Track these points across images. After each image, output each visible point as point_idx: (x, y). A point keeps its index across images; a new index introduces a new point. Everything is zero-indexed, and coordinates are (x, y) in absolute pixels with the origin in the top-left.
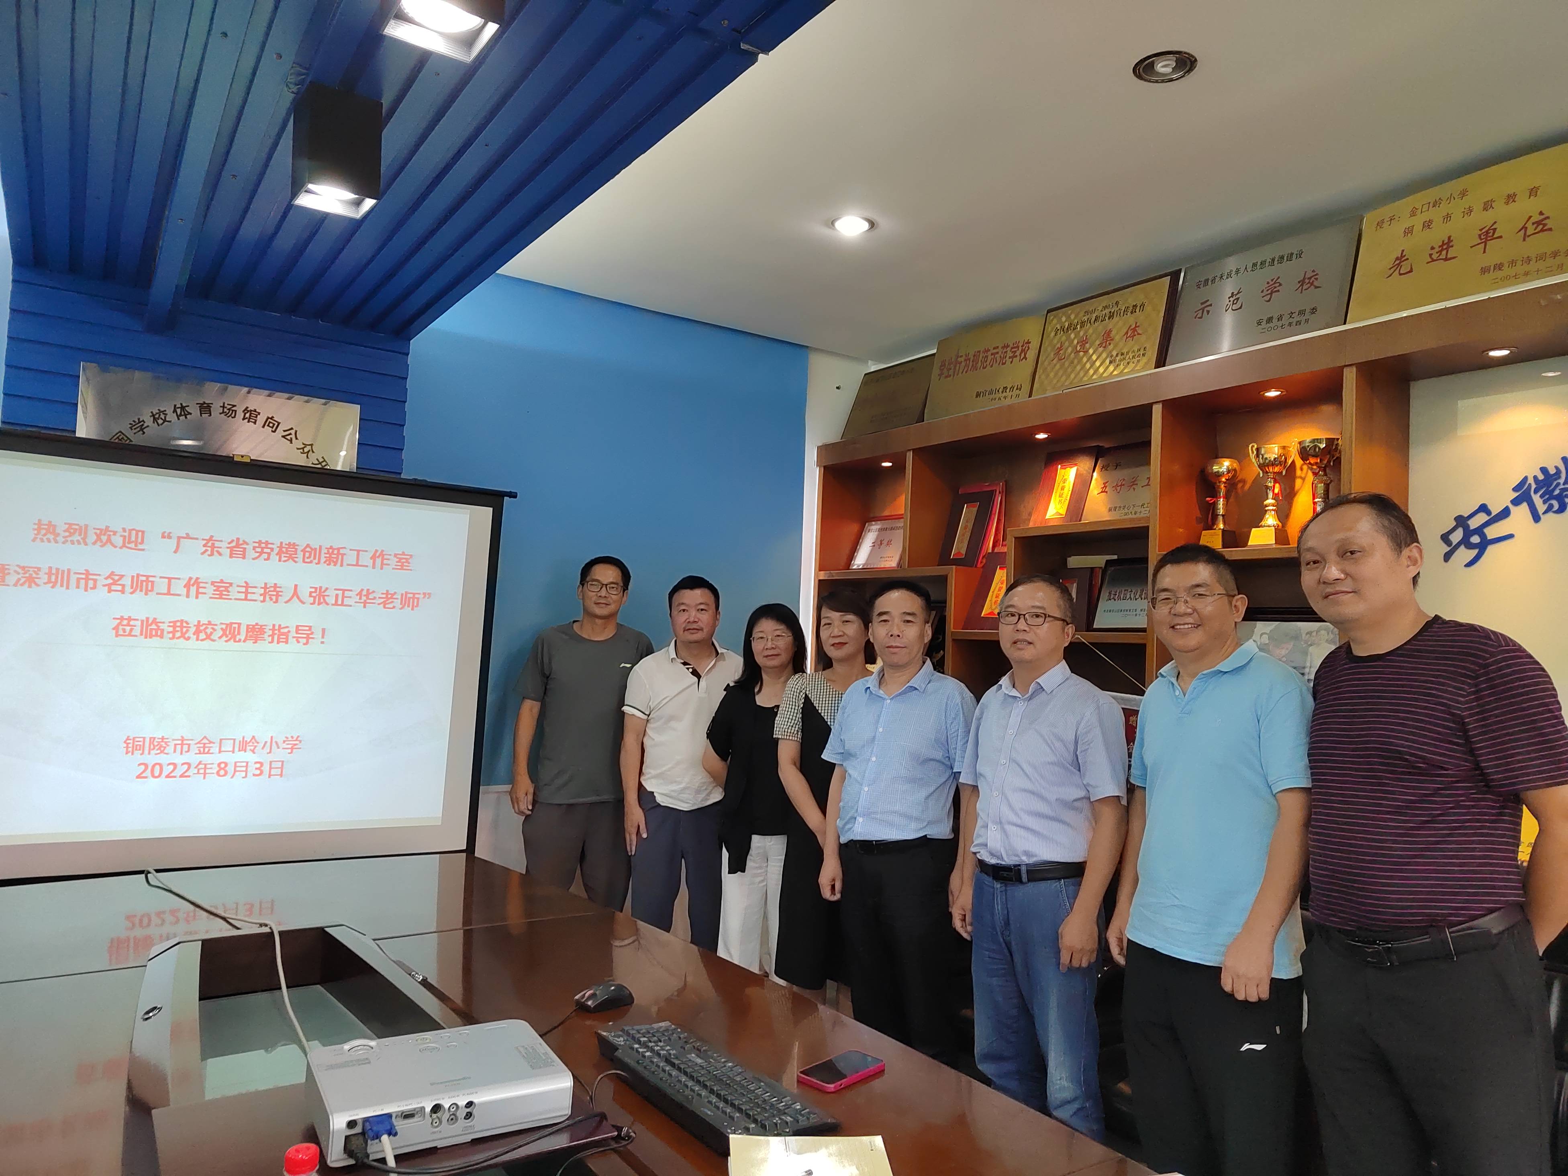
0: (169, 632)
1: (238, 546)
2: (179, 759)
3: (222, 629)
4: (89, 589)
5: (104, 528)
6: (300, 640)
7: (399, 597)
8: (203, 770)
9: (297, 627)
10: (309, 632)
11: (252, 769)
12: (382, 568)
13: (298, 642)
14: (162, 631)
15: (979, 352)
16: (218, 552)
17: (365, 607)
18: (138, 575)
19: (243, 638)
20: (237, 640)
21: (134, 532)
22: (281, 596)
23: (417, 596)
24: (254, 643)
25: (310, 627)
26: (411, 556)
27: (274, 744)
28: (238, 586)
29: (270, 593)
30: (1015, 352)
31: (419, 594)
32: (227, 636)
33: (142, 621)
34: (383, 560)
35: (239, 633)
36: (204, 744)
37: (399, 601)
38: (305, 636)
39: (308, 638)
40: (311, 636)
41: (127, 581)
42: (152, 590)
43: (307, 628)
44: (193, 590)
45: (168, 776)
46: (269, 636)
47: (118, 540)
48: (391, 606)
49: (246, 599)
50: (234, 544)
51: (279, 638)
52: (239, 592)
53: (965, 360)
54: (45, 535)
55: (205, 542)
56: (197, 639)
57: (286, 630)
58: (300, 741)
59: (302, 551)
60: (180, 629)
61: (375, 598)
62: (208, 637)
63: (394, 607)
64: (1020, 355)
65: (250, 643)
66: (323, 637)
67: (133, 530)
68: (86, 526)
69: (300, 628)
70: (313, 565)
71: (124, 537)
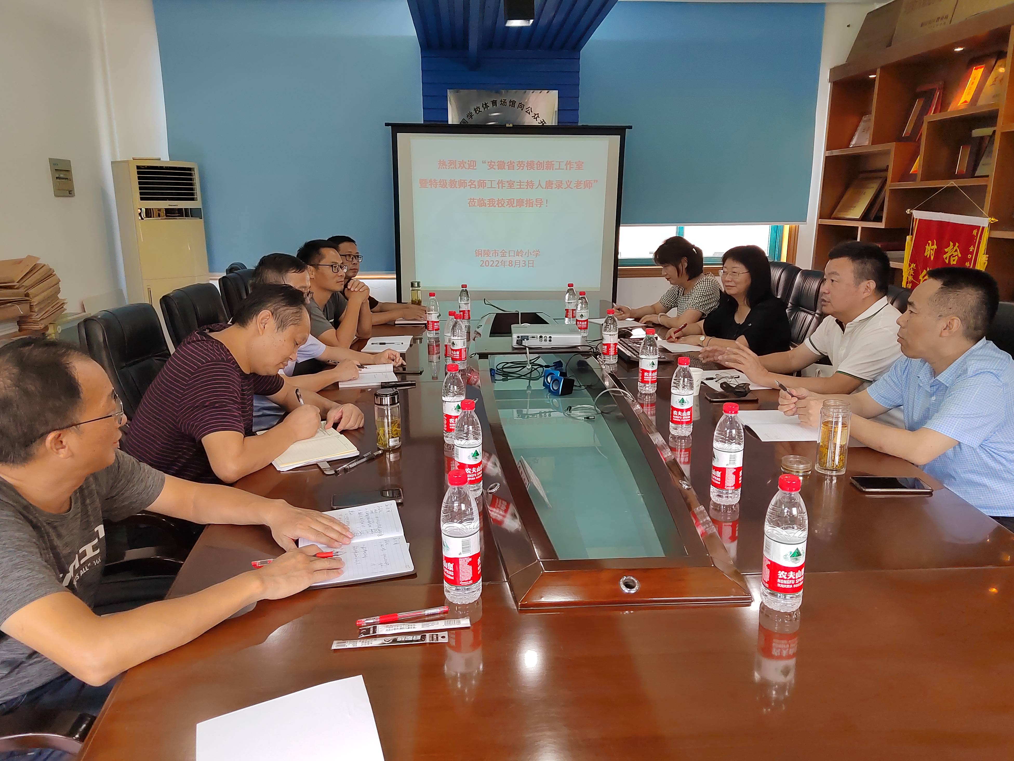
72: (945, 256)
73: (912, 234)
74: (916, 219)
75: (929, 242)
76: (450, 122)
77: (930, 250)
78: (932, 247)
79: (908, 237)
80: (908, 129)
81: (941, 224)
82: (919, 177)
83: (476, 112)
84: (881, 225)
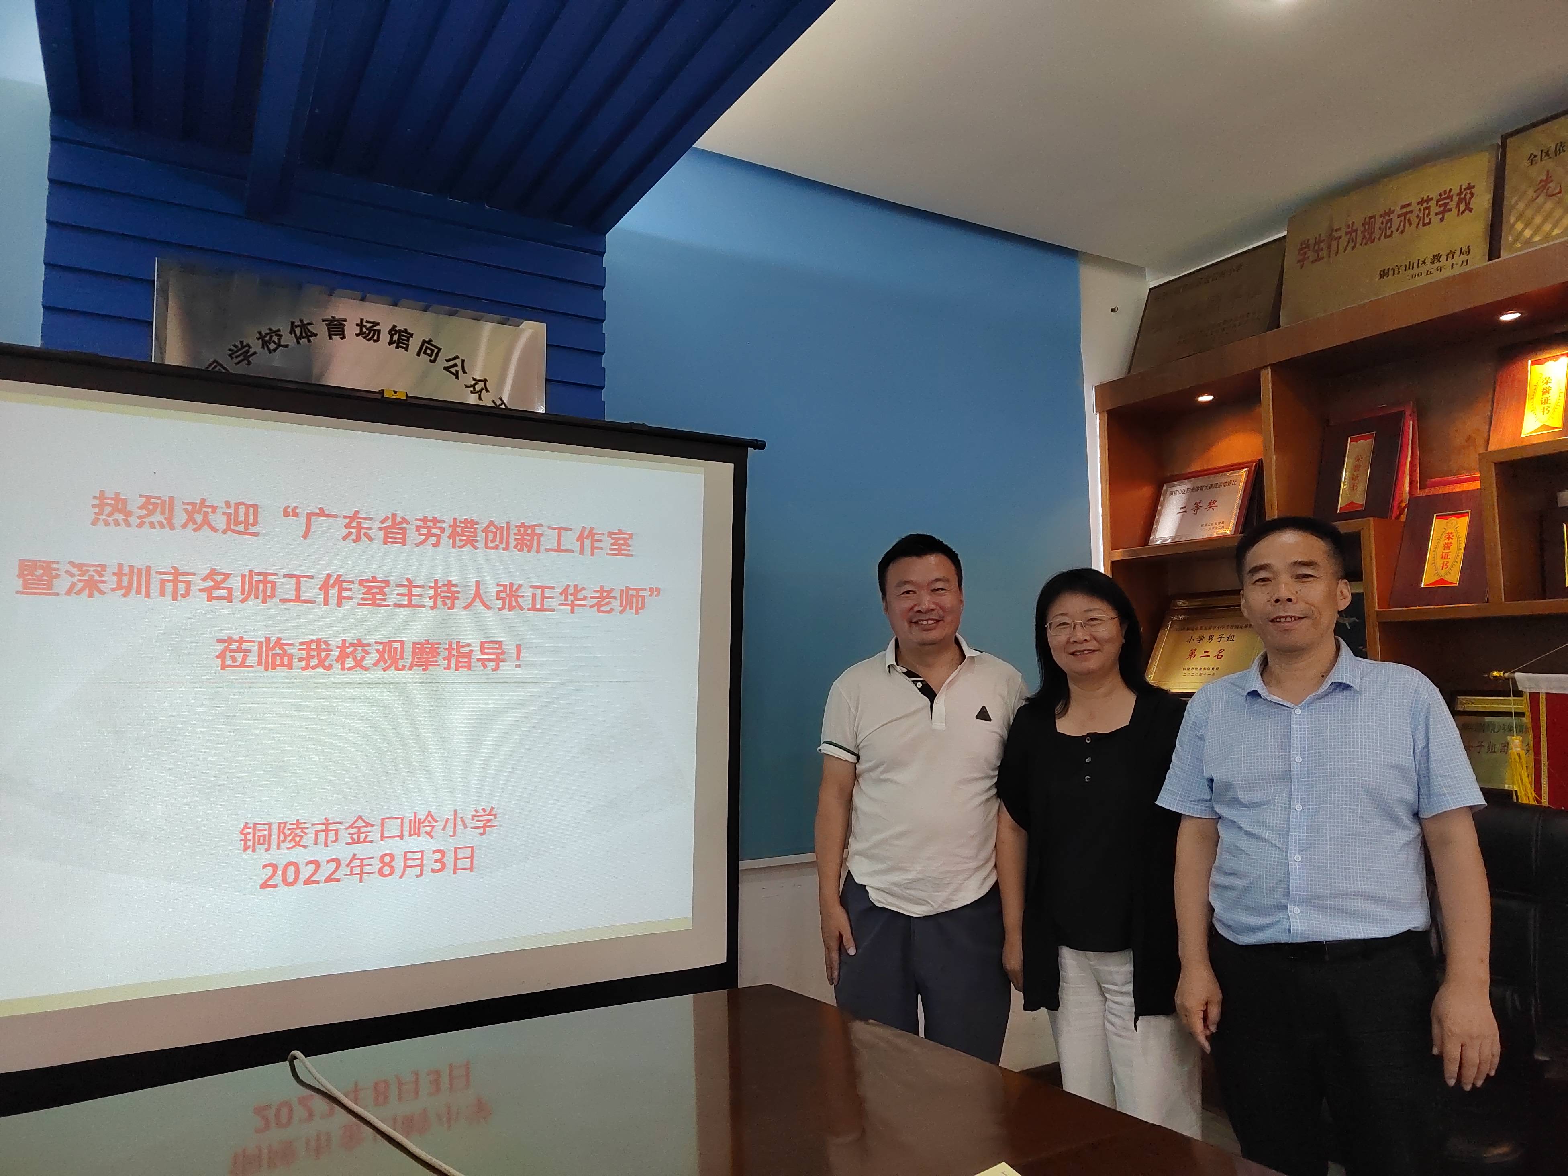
0: (300, 659)
1: (395, 525)
3: (377, 650)
4: (179, 595)
5: (198, 502)
6: (487, 663)
7: (618, 596)
8: (358, 867)
9: (483, 643)
10: (500, 651)
13: (485, 666)
14: (291, 657)
15: (1374, 217)
16: (365, 534)
17: (572, 611)
18: (251, 573)
19: (408, 665)
20: (400, 666)
21: (242, 509)
22: (458, 598)
23: (641, 593)
24: (424, 670)
25: (500, 643)
26: (631, 535)
28: (398, 586)
29: (443, 595)
30: (1446, 205)
31: (645, 590)
32: (385, 662)
33: (260, 643)
34: (594, 540)
35: (402, 657)
36: (359, 828)
37: (618, 601)
38: (494, 657)
39: (498, 661)
40: (502, 657)
41: (235, 583)
42: (273, 596)
43: (496, 646)
44: (333, 593)
46: (444, 659)
47: (219, 521)
48: (607, 608)
49: (410, 605)
50: (388, 523)
51: (457, 661)
52: (399, 595)
53: (1347, 233)
54: (109, 515)
55: (347, 520)
56: (343, 668)
58: (495, 815)
59: (483, 531)
60: (316, 653)
61: (585, 598)
63: (611, 611)
64: (1458, 206)
65: (418, 670)
66: (518, 658)
67: (242, 503)
68: (171, 499)
69: (487, 645)
70: (500, 551)
71: (228, 515)
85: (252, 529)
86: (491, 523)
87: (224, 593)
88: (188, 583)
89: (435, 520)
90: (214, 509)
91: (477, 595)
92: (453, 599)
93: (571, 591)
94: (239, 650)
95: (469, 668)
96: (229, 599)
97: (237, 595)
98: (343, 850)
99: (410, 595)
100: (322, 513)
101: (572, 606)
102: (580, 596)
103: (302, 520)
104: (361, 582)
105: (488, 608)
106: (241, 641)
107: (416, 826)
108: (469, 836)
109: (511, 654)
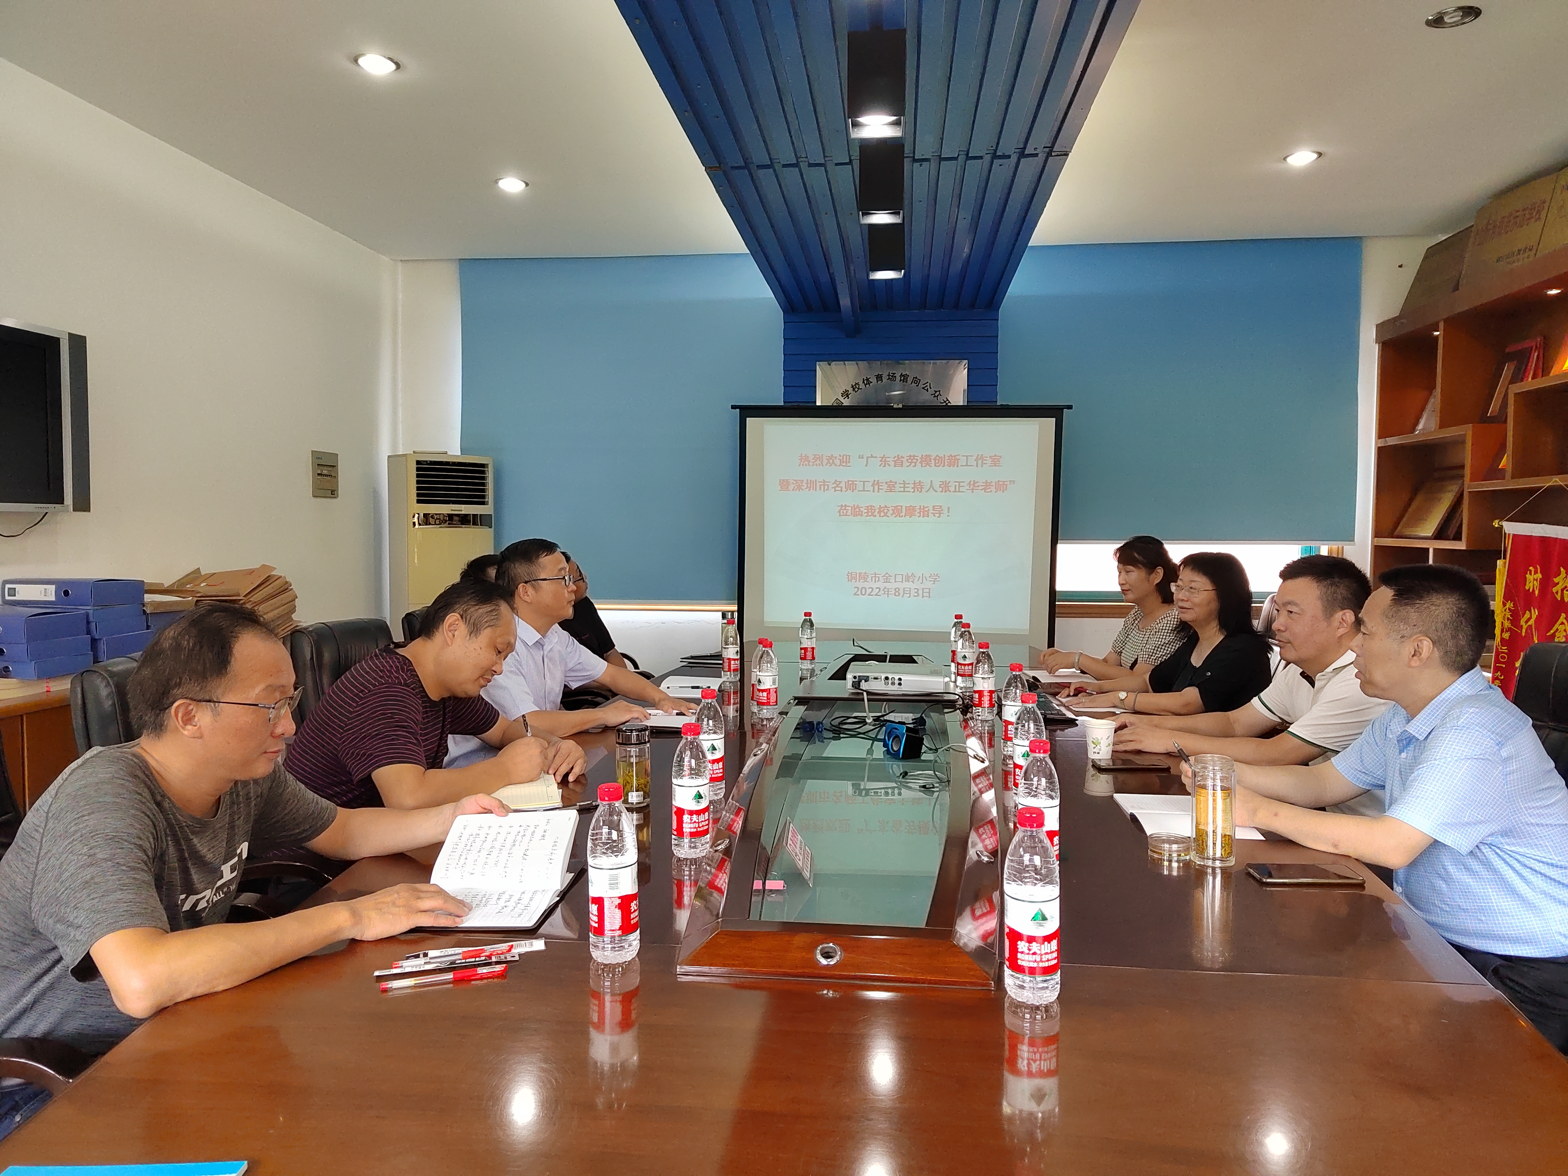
0: (865, 513)
1: (898, 459)
2: (874, 585)
3: (892, 510)
4: (825, 490)
5: (830, 456)
6: (935, 514)
7: (994, 484)
8: (887, 592)
9: (933, 506)
10: (941, 509)
11: (913, 593)
12: (982, 466)
13: (934, 516)
14: (862, 512)
15: (1504, 217)
16: (888, 464)
17: (972, 492)
18: (848, 481)
19: (903, 514)
20: (901, 515)
21: (845, 457)
22: (923, 488)
23: (1005, 483)
24: (909, 517)
25: (941, 506)
26: (1000, 457)
27: (924, 579)
28: (900, 483)
29: (917, 487)
30: (1532, 213)
31: (1007, 481)
32: (896, 514)
33: (852, 507)
34: (982, 461)
35: (901, 512)
36: (887, 577)
37: (994, 487)
39: (940, 514)
40: (942, 512)
41: (843, 485)
42: (855, 489)
43: (939, 507)
44: (876, 487)
45: (869, 595)
46: (918, 513)
47: (837, 462)
48: (989, 490)
49: (904, 491)
50: (896, 459)
51: (923, 514)
52: (900, 487)
53: (1493, 227)
54: (804, 462)
55: (881, 459)
56: (880, 516)
57: (927, 509)
58: (939, 577)
59: (934, 459)
60: (870, 511)
61: (978, 486)
62: (886, 515)
63: (991, 491)
65: (907, 518)
66: (949, 512)
67: (845, 455)
68: (822, 456)
69: (935, 507)
70: (941, 467)
71: (840, 460)
72: (1554, 590)
73: (1505, 558)
74: (1509, 535)
75: (1531, 568)
76: (818, 403)
77: (1533, 580)
78: (1535, 577)
79: (1498, 561)
80: (1493, 408)
81: (1545, 541)
82: (1508, 474)
83: (854, 389)
84: (1461, 546)
85: (848, 464)
86: (937, 456)
87: (840, 489)
88: (828, 485)
89: (914, 456)
90: (836, 458)
91: (931, 486)
92: (921, 488)
93: (972, 483)
94: (845, 509)
95: (928, 516)
96: (841, 491)
97: (844, 489)
98: (881, 584)
99: (904, 487)
100: (872, 456)
101: (973, 489)
102: (976, 485)
103: (865, 459)
104: (886, 483)
105: (936, 491)
106: (846, 506)
107: (908, 578)
108: (928, 584)
109: (946, 511)
